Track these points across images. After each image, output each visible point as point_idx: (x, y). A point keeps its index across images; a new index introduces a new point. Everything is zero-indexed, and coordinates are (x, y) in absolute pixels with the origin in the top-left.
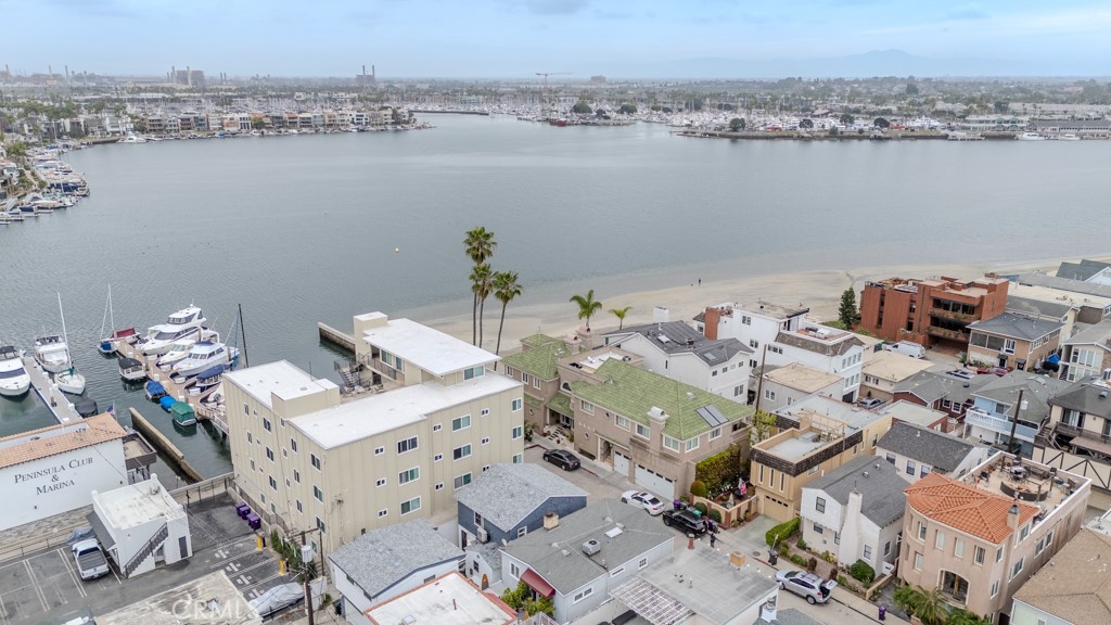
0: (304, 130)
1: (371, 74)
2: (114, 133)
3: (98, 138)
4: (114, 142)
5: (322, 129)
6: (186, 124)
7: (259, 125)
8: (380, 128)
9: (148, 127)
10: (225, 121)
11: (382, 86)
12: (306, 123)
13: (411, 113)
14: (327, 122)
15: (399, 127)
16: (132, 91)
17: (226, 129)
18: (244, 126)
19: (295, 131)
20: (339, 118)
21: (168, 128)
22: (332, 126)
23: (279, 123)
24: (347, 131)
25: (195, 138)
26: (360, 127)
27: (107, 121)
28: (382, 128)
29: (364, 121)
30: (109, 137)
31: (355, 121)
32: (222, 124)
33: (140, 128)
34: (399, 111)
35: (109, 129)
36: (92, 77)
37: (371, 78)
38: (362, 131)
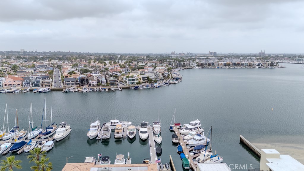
0: (242, 67)
1: (264, 52)
2: (192, 66)
3: (188, 67)
4: (191, 68)
5: (247, 67)
6: (209, 64)
7: (229, 65)
8: (266, 67)
9: (200, 65)
11: (267, 56)
12: (242, 65)
13: (277, 63)
14: (249, 65)
15: (273, 67)
16: (199, 57)
18: (224, 65)
19: (239, 67)
20: (253, 64)
21: (205, 65)
23: (235, 64)
24: (255, 68)
25: (211, 68)
26: (259, 67)
27: (191, 63)
29: (261, 65)
31: (258, 65)
32: (219, 65)
33: (198, 65)
34: (273, 62)
36: (191, 54)
37: (264, 53)
38: (260, 68)
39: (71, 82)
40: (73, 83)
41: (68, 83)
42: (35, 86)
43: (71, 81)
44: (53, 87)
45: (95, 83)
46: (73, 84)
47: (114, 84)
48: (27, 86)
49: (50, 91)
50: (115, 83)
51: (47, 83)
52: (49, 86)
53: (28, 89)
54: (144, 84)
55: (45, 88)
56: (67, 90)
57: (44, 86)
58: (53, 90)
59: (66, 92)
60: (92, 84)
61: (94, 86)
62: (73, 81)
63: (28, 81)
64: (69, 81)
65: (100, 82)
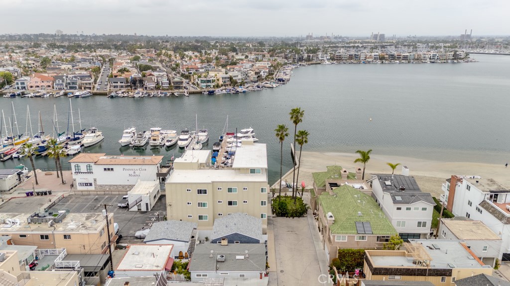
0: (403, 61)
2: (321, 60)
3: (314, 62)
4: (319, 64)
5: (412, 61)
6: (351, 57)
7: (382, 58)
8: (443, 61)
9: (335, 58)
10: (368, 56)
12: (405, 58)
14: (416, 58)
15: (455, 61)
17: (367, 60)
18: (375, 59)
19: (398, 62)
20: (423, 56)
21: (343, 59)
22: (419, 60)
23: (393, 57)
24: (425, 62)
25: (352, 63)
26: (433, 61)
27: (320, 55)
28: (445, 61)
29: (436, 58)
30: (319, 62)
31: (432, 58)
32: (366, 57)
33: (332, 59)
34: (458, 53)
35: (320, 59)
37: (469, 36)
39: (119, 84)
40: (122, 84)
41: (116, 84)
42: (71, 88)
43: (119, 82)
44: (95, 91)
45: (153, 86)
46: (122, 87)
47: (180, 87)
48: (60, 89)
49: (91, 95)
50: (181, 85)
51: (86, 84)
52: (90, 88)
53: (62, 92)
54: (224, 87)
55: (84, 92)
56: (113, 94)
57: (83, 88)
58: (95, 94)
59: (112, 97)
60: (148, 86)
61: (152, 89)
62: (123, 83)
63: (61, 81)
64: (117, 83)
65: (160, 84)
